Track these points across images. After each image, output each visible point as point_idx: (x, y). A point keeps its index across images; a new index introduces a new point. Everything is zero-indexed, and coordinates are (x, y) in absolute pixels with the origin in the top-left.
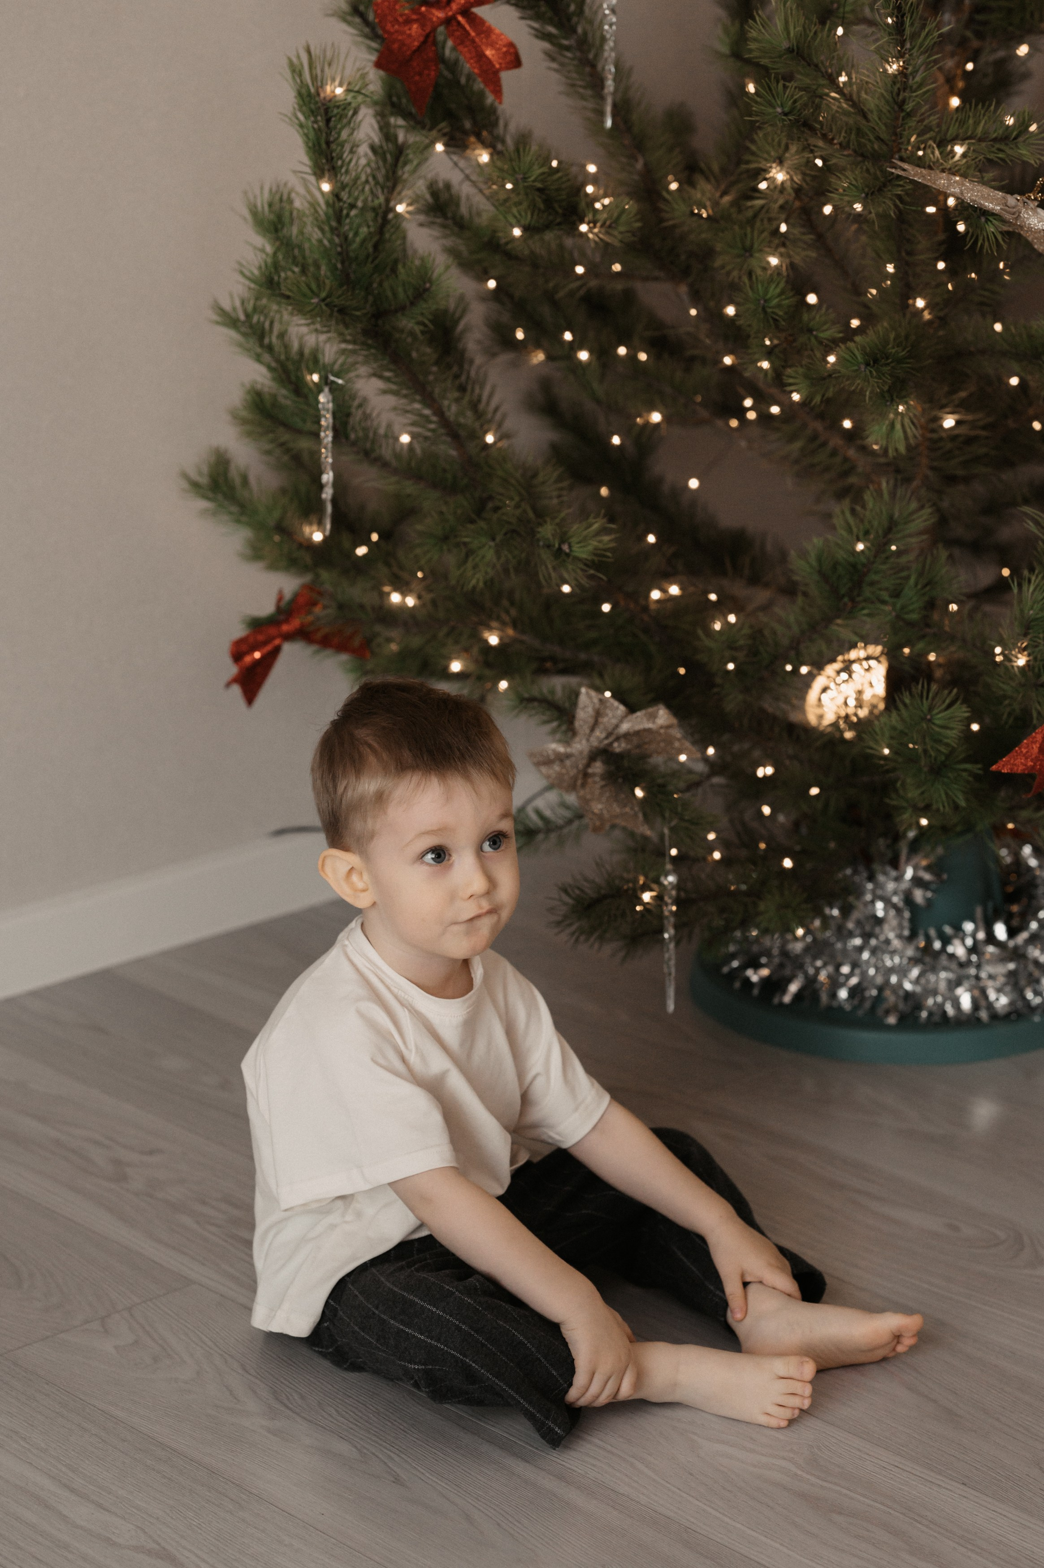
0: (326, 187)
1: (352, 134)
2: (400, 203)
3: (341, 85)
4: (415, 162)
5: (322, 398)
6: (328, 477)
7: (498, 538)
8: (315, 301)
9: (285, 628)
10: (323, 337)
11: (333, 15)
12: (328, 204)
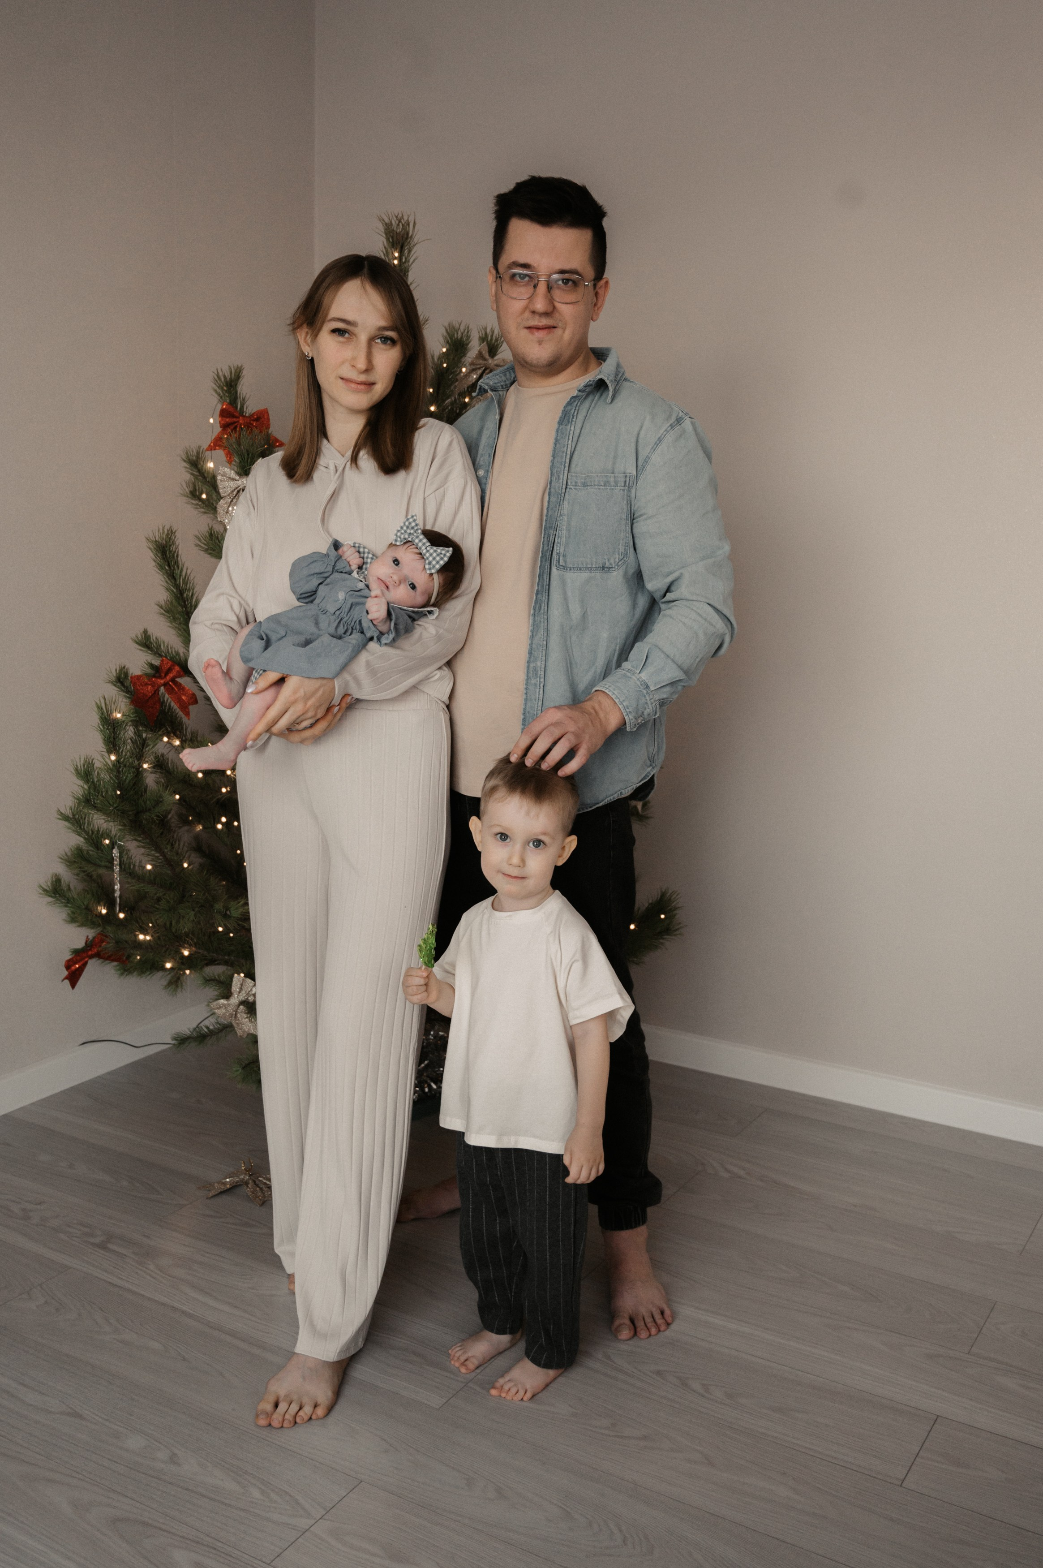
0: (113, 758)
1: (124, 734)
2: (145, 763)
3: (119, 712)
4: (151, 747)
5: (114, 851)
6: (117, 887)
7: (197, 909)
8: (111, 808)
9: (90, 953)
10: (111, 824)
11: (109, 683)
12: (114, 765)
